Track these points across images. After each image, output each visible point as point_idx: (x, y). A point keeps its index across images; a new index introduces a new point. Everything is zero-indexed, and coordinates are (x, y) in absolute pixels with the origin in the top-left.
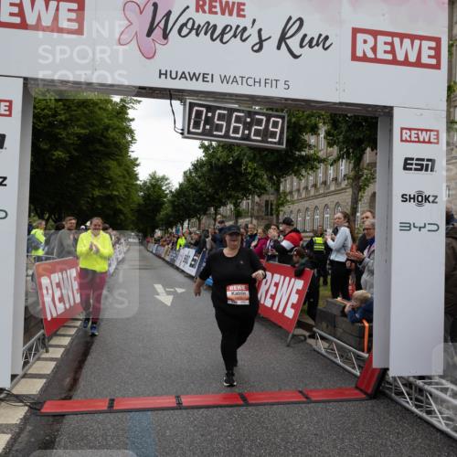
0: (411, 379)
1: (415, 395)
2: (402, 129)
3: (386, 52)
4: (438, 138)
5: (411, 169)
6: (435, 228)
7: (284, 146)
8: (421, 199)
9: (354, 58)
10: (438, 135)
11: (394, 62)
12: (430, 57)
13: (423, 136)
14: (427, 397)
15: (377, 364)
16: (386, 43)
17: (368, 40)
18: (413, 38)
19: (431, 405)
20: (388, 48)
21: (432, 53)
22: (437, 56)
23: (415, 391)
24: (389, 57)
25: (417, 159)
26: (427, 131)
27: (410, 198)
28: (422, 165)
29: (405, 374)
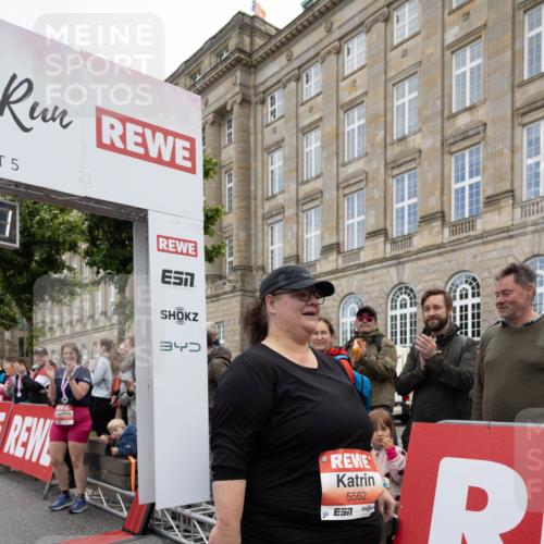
0: (179, 510)
1: (183, 527)
2: (158, 236)
3: (136, 144)
4: (196, 250)
5: (169, 283)
6: (196, 347)
7: (17, 245)
8: (181, 316)
9: (100, 144)
10: (196, 247)
11: (146, 157)
12: (185, 158)
13: (181, 247)
14: (195, 526)
15: (143, 500)
16: (136, 134)
17: (116, 126)
18: (166, 133)
19: (198, 533)
20: (140, 140)
21: (187, 154)
22: (192, 158)
23: (184, 522)
24: (141, 151)
25: (176, 272)
26: (184, 241)
27: (170, 315)
28: (181, 279)
29: (172, 505)
